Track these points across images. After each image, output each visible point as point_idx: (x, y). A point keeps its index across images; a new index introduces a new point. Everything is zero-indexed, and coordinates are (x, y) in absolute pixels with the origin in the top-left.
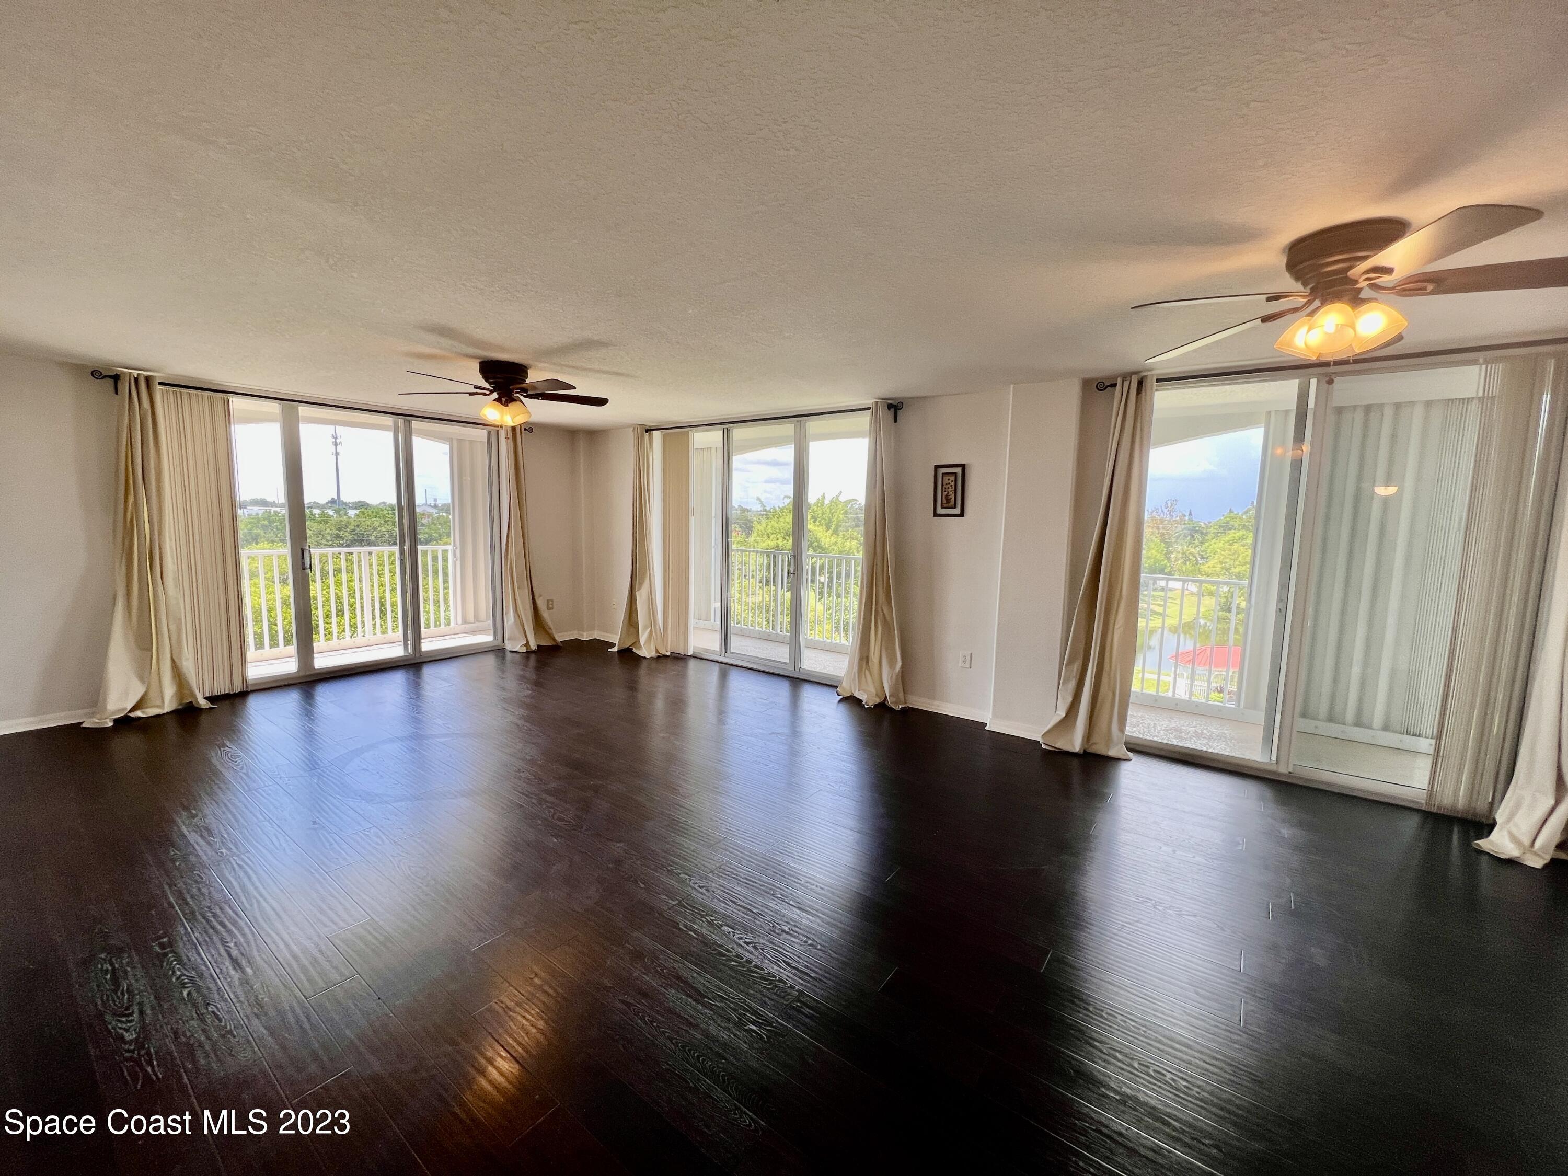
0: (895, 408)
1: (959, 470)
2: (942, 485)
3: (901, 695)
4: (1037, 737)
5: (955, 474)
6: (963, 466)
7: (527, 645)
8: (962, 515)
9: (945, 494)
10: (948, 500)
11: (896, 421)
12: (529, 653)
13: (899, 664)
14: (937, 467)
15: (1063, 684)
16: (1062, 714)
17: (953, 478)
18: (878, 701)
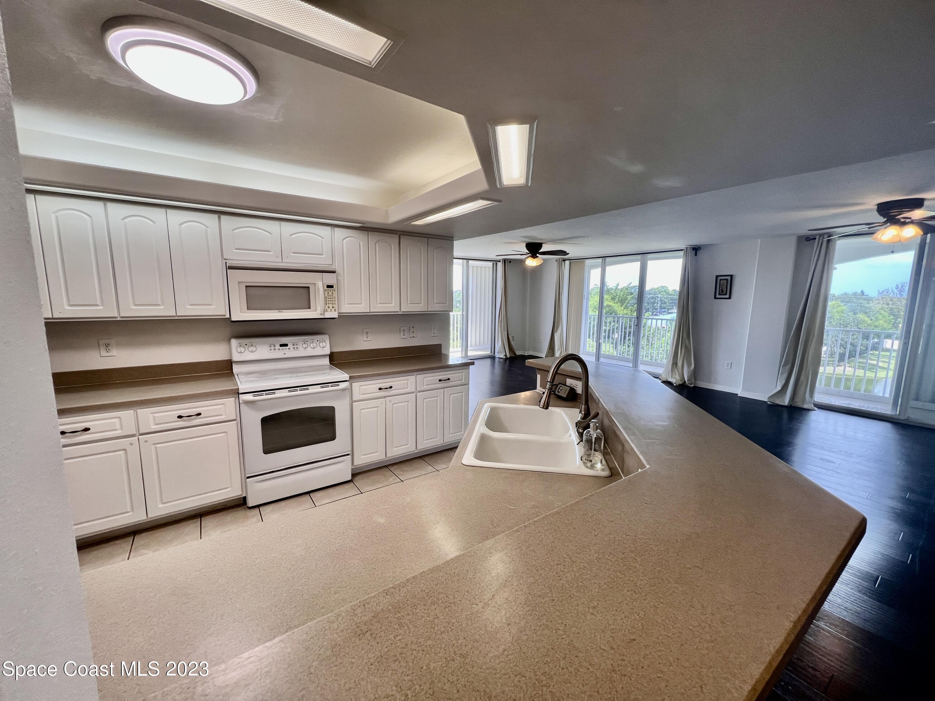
0: (696, 249)
1: (729, 278)
2: (720, 285)
3: (693, 380)
4: (766, 399)
5: (727, 280)
6: (731, 276)
7: (506, 355)
8: (730, 298)
9: (721, 289)
10: (722, 291)
11: (696, 255)
12: (506, 359)
13: (693, 366)
14: (717, 277)
15: (781, 374)
16: (779, 388)
17: (725, 281)
18: (681, 383)
